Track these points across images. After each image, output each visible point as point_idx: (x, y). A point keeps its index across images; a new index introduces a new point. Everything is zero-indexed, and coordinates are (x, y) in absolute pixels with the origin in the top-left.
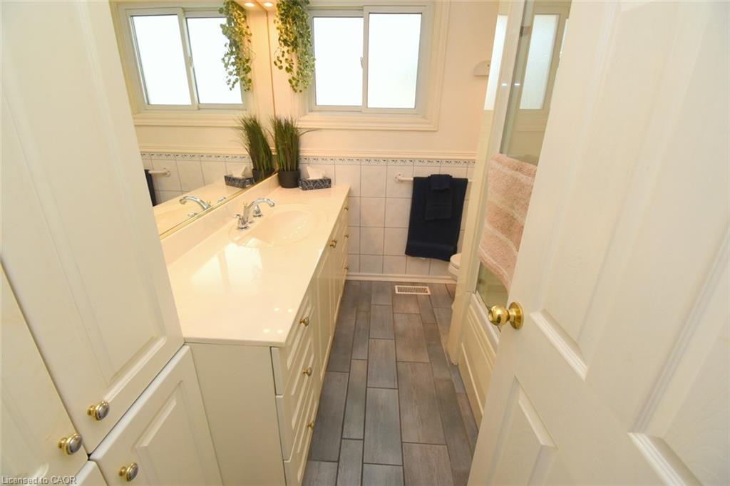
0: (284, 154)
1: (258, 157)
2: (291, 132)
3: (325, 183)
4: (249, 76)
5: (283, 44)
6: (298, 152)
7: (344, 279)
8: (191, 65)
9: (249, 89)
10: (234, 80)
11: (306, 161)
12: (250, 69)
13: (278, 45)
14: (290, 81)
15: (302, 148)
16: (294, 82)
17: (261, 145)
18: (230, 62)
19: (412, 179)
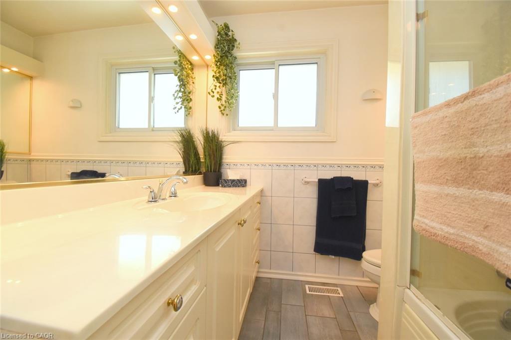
0: (210, 158)
1: (189, 161)
2: (216, 141)
3: (241, 183)
4: (190, 104)
5: (216, 80)
6: (221, 158)
7: (254, 275)
8: (152, 102)
9: (189, 114)
10: (179, 108)
11: (228, 167)
12: (191, 99)
13: (213, 81)
14: (220, 107)
15: (224, 157)
16: (222, 108)
17: (192, 151)
18: (178, 96)
19: (317, 180)
